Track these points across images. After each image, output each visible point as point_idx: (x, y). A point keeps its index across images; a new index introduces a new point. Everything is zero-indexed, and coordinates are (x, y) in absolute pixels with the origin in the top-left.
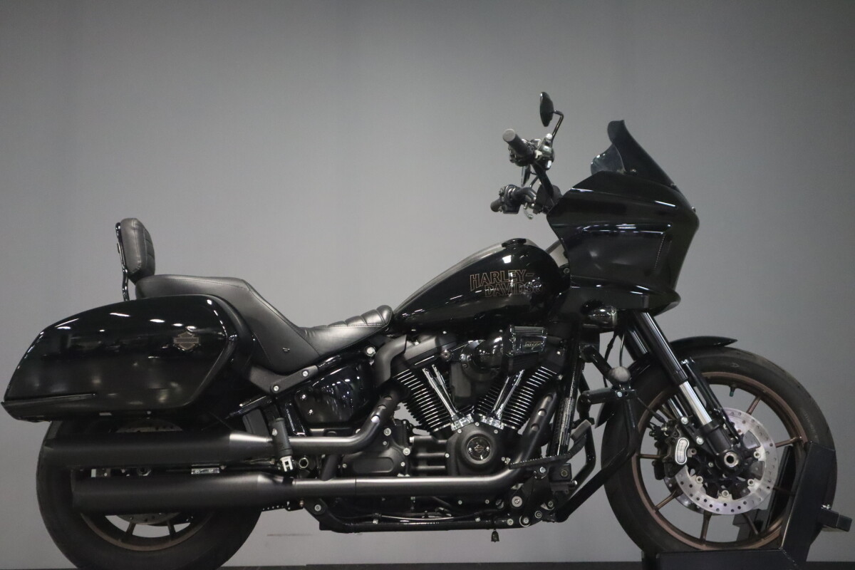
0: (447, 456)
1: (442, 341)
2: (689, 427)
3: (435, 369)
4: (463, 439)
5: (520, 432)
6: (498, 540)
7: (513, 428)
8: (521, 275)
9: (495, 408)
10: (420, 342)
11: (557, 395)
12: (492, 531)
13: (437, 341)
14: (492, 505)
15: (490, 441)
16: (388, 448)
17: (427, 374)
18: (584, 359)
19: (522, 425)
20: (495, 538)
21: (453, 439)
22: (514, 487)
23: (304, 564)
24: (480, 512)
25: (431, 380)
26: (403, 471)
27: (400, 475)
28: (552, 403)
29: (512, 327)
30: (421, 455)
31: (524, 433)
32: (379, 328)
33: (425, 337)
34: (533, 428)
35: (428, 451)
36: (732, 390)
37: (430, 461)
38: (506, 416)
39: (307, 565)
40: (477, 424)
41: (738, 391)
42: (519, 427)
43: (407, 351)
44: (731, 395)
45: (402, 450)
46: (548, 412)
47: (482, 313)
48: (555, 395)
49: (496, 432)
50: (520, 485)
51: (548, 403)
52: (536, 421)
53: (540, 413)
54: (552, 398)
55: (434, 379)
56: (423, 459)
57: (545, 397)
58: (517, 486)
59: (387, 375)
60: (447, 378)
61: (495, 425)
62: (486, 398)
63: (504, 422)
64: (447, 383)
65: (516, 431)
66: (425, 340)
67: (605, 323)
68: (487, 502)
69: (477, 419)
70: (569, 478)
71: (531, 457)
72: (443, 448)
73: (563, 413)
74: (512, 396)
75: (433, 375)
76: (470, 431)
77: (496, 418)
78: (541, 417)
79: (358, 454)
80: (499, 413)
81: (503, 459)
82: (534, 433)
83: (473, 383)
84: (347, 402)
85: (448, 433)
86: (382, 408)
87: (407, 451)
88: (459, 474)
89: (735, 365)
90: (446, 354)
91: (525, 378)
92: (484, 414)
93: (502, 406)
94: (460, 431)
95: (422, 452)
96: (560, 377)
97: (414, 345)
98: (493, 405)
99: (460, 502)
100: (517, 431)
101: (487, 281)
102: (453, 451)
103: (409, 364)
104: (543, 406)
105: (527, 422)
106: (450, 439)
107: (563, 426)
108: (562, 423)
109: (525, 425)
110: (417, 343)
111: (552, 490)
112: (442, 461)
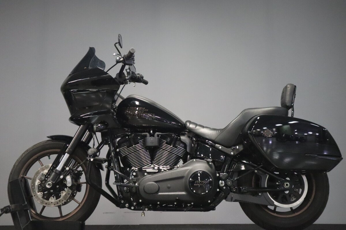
23: (139, 224)
39: (140, 225)
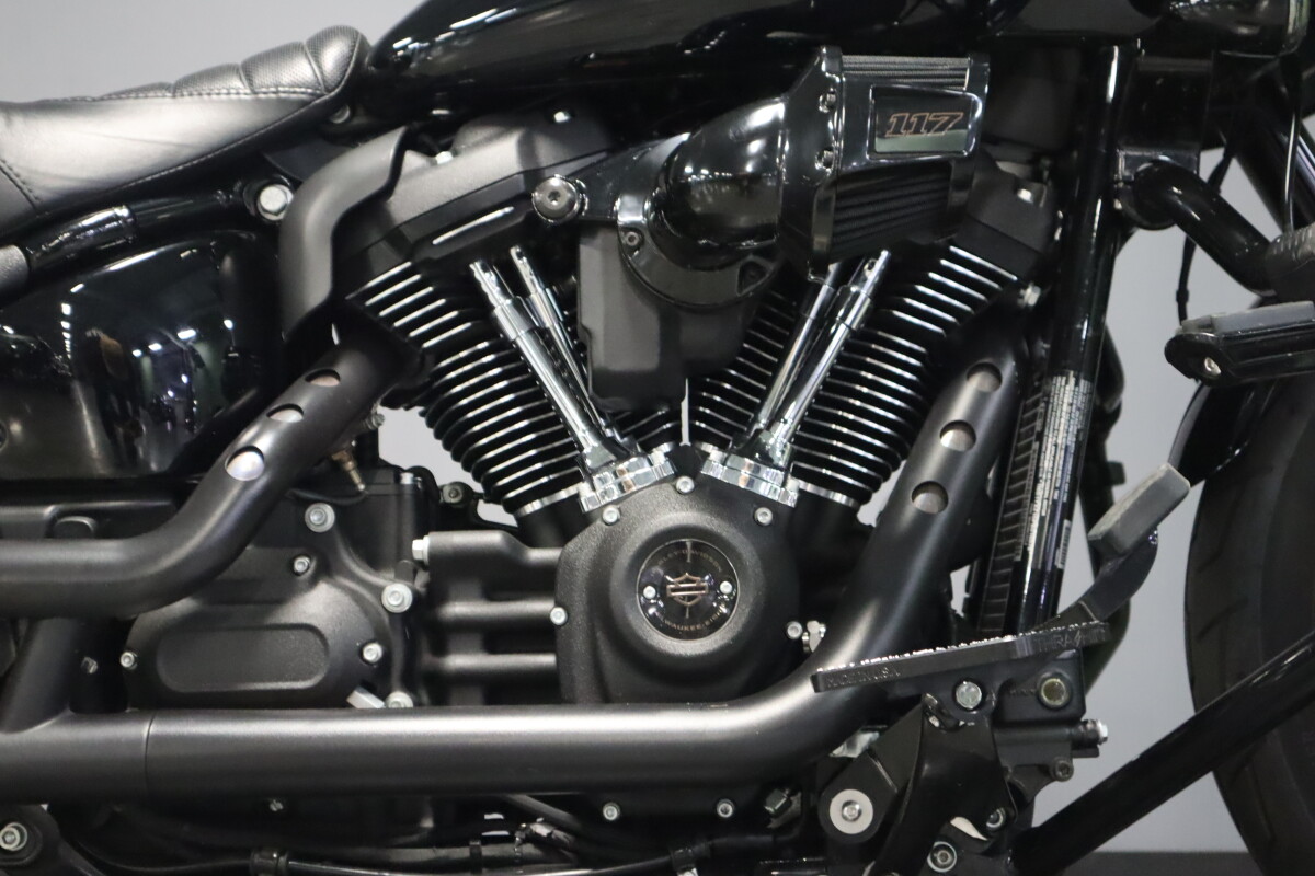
0: (558, 616)
1: (546, 151)
3: (524, 267)
4: (618, 548)
5: (868, 514)
7: (840, 498)
9: (763, 421)
10: (455, 154)
11: (1018, 368)
13: (526, 149)
14: (751, 816)
15: (737, 557)
16: (313, 582)
17: (488, 281)
18: (1133, 212)
19: (876, 487)
21: (583, 547)
22: (840, 752)
24: (701, 847)
25: (501, 306)
26: (377, 681)
27: (363, 699)
28: (997, 397)
29: (830, 57)
30: (458, 609)
31: (882, 516)
32: (304, 103)
33: (480, 134)
34: (921, 498)
35: (490, 595)
37: (497, 636)
38: (809, 452)
40: (685, 484)
42: (862, 497)
43: (401, 188)
45: (378, 591)
46: (980, 433)
47: (711, 30)
48: (1008, 369)
49: (764, 516)
50: (865, 739)
51: (981, 399)
52: (930, 470)
53: (948, 440)
54: (999, 377)
55: (517, 306)
56: (466, 626)
57: (969, 375)
58: (852, 745)
59: (316, 285)
60: (568, 302)
61: (763, 489)
62: (731, 380)
63: (799, 474)
64: (571, 322)
65: (850, 513)
66: (477, 145)
67: (1244, 30)
68: (726, 809)
69: (687, 462)
70: (1071, 711)
71: (905, 643)
72: (543, 581)
73: (1040, 437)
74: (832, 371)
75: (514, 286)
76: (652, 515)
77: (767, 460)
78: (953, 457)
79: (183, 606)
80: (778, 439)
81: (794, 630)
82: (924, 519)
83: (671, 313)
84: (179, 411)
85: (569, 521)
86: (292, 417)
87: (398, 595)
88: (606, 698)
90: (555, 195)
91: (887, 294)
92: (722, 445)
93: (792, 413)
94: (611, 515)
95: (465, 597)
96: (1031, 296)
97: (434, 164)
98: (757, 408)
99: (611, 813)
100: (856, 510)
102: (580, 600)
103: (408, 241)
104: (959, 411)
105: (895, 476)
106: (571, 546)
107: (1042, 490)
108: (1036, 481)
109: (887, 488)
110: (443, 157)
111: (1005, 763)
112: (537, 634)
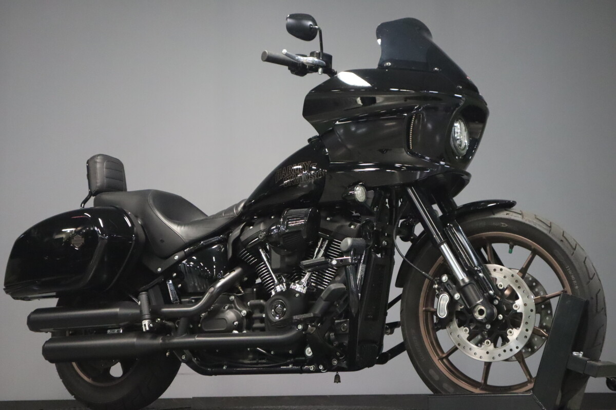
0: (264, 315)
2: (448, 284)
6: (340, 381)
8: (307, 166)
10: (253, 227)
12: (335, 373)
17: (261, 251)
20: (337, 379)
30: (256, 315)
36: (511, 247)
41: (516, 248)
43: (242, 235)
44: (510, 252)
49: (297, 295)
56: (256, 318)
68: (290, 352)
87: (243, 313)
89: (504, 225)
90: (261, 236)
95: (256, 313)
97: (250, 229)
99: (272, 353)
101: (285, 174)
103: (244, 245)
110: (251, 227)
